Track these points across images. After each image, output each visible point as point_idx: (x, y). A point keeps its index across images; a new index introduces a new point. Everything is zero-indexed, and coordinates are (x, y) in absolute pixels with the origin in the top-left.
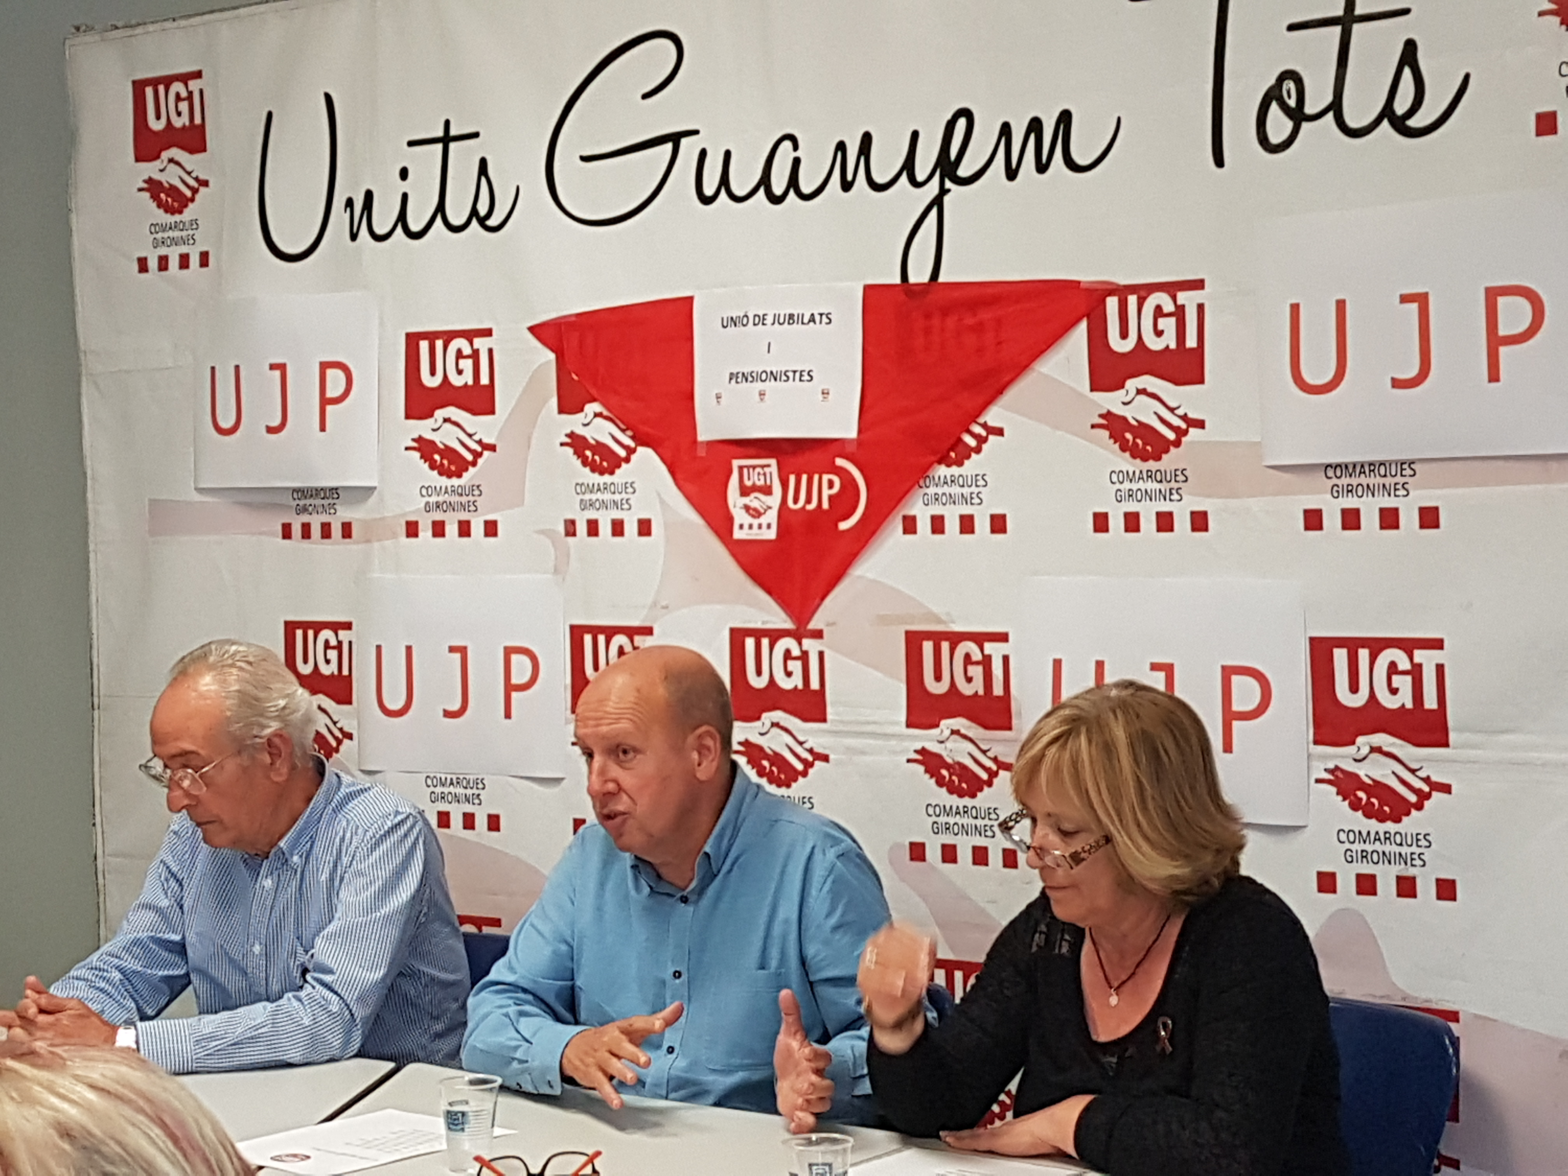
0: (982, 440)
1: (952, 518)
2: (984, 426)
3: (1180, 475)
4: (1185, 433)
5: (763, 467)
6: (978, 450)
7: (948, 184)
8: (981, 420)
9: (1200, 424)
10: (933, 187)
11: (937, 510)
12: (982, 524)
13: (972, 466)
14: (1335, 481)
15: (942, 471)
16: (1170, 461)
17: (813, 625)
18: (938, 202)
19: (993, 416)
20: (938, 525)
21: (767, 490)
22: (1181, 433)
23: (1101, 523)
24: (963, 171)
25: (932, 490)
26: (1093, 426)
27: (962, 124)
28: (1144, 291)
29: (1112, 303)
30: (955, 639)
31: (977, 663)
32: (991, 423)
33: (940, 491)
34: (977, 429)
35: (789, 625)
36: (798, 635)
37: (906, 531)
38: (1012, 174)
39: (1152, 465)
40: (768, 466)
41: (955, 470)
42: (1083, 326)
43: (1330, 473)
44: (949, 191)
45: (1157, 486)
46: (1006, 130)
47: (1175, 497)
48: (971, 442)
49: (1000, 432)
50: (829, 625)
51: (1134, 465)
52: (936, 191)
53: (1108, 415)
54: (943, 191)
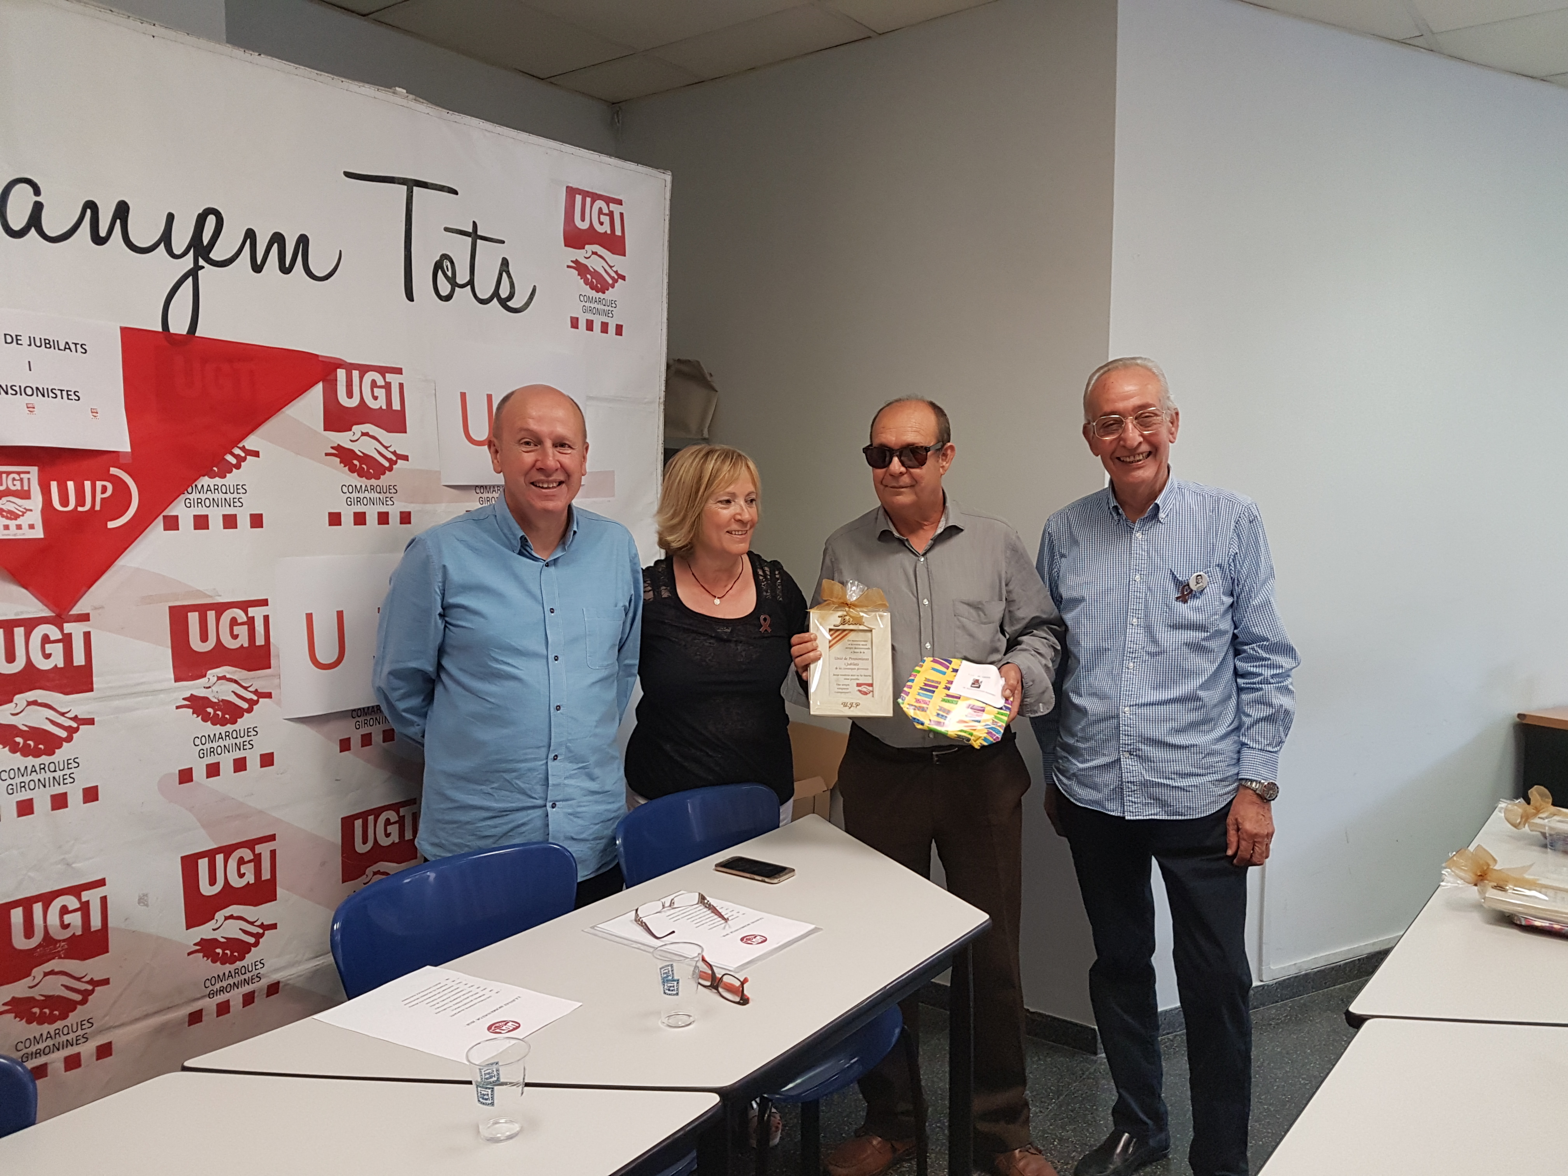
0: (240, 460)
1: (216, 517)
2: (243, 449)
3: (392, 489)
4: (396, 462)
5: (19, 473)
6: (238, 466)
7: (201, 262)
8: (241, 445)
9: (406, 458)
10: (188, 262)
11: (201, 511)
12: (244, 521)
13: (232, 479)
14: (481, 495)
15: (205, 481)
16: (386, 479)
17: (76, 611)
18: (194, 273)
19: (250, 443)
20: (201, 523)
21: (25, 495)
22: (392, 463)
23: (335, 519)
24: (214, 255)
25: (194, 496)
26: (327, 454)
27: (211, 220)
28: (364, 369)
29: (341, 374)
30: (221, 608)
31: (242, 624)
32: (247, 447)
33: (203, 496)
34: (237, 451)
35: (46, 613)
36: (58, 621)
37: (166, 528)
38: (257, 268)
39: (373, 482)
40: (28, 473)
41: (218, 481)
42: (320, 386)
43: (478, 491)
44: (203, 267)
45: (378, 495)
46: (250, 235)
47: (390, 503)
48: (233, 461)
49: (256, 454)
50: (96, 608)
51: (361, 482)
52: (192, 266)
53: (339, 448)
54: (197, 268)
